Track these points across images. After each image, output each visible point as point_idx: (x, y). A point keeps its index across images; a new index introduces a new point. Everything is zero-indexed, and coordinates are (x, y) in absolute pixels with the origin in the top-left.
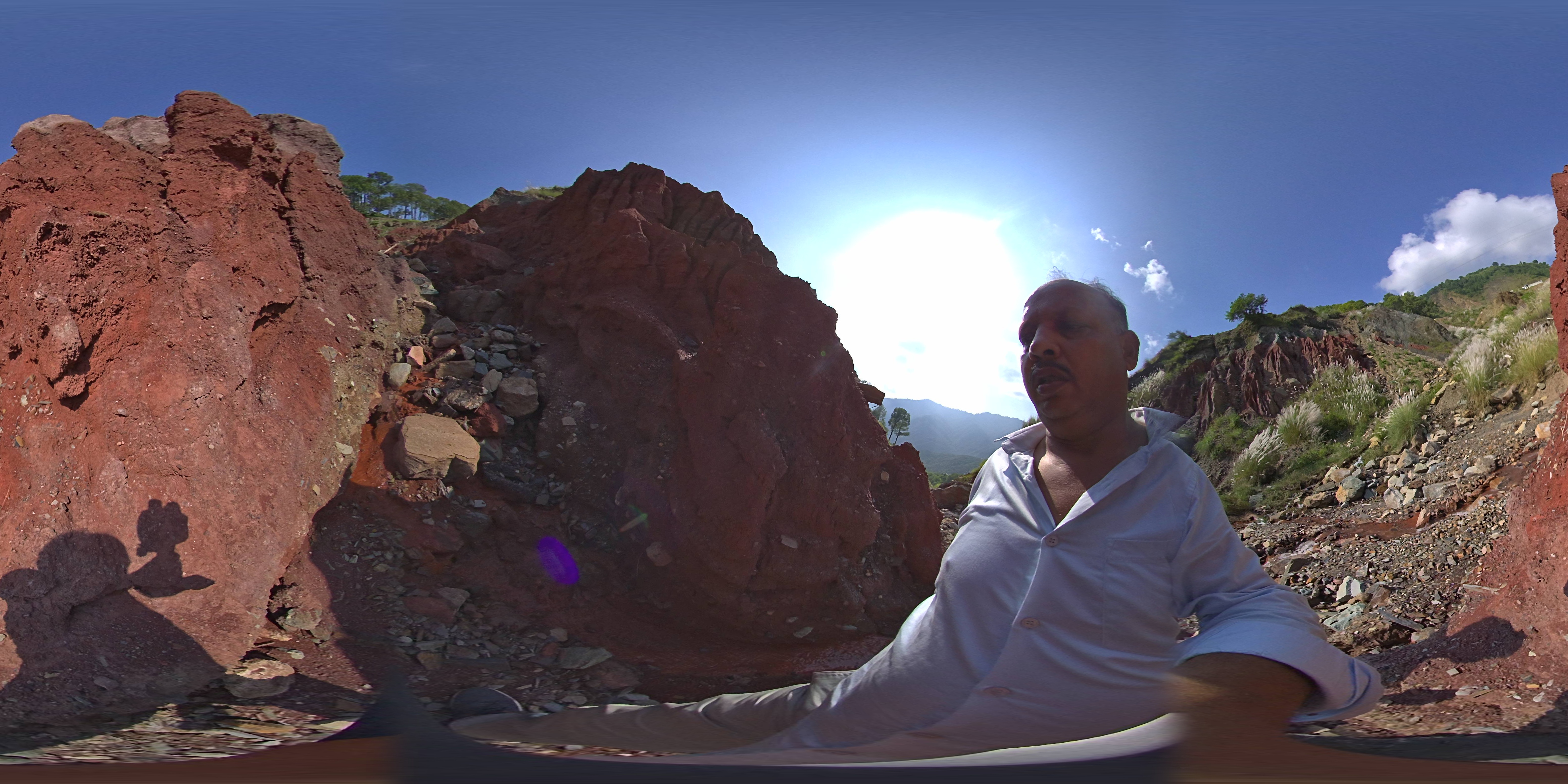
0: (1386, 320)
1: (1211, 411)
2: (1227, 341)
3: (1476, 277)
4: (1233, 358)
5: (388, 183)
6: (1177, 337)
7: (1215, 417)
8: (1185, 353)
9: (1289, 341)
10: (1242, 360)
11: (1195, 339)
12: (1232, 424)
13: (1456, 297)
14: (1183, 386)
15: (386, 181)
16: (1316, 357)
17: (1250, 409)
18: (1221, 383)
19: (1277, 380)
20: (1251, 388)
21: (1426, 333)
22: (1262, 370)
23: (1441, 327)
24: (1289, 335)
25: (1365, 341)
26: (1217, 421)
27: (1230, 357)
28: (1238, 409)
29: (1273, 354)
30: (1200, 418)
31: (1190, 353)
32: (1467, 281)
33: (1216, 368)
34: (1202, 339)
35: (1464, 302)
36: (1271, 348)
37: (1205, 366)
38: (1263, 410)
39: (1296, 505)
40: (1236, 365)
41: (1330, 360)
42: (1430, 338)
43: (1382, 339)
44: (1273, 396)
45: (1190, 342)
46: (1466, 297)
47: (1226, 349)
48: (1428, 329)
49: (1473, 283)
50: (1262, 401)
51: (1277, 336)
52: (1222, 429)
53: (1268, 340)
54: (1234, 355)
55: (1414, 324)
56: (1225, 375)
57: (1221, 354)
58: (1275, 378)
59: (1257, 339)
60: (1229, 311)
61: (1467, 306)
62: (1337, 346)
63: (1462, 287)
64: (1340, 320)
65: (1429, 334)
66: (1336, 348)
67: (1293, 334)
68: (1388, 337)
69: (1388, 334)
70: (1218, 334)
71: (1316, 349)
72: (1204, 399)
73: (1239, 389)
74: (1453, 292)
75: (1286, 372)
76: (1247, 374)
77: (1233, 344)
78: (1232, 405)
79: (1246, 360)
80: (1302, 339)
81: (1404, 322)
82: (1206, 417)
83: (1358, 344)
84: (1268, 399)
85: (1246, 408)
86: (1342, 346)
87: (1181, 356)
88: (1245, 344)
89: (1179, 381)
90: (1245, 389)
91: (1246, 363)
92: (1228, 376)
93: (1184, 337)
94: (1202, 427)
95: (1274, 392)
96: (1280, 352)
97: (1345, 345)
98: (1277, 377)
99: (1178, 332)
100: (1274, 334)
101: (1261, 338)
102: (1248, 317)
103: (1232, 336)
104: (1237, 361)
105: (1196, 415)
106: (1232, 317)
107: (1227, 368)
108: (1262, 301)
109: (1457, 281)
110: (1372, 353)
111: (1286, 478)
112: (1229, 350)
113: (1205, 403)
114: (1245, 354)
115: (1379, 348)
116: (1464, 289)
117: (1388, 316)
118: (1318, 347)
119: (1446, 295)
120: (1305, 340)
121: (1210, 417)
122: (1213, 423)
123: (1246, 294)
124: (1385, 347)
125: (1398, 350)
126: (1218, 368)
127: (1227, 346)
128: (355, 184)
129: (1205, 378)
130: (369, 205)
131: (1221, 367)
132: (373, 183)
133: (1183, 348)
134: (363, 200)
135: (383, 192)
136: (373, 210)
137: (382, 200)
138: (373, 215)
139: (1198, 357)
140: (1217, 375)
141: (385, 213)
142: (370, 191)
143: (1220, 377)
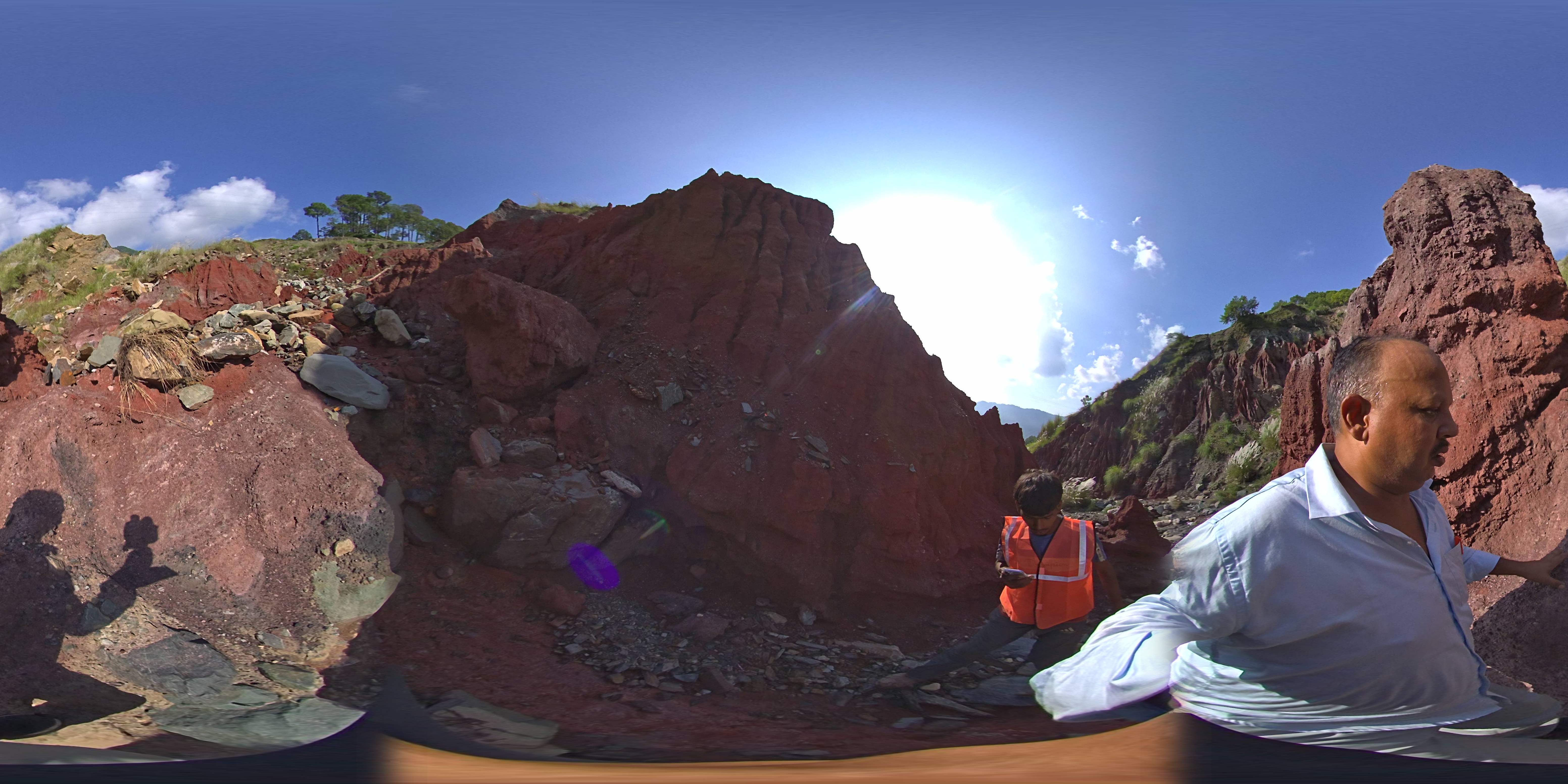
1: (1208, 417)
2: (1221, 342)
4: (1227, 362)
6: (1176, 338)
7: (1212, 421)
8: (1183, 355)
9: (1277, 346)
10: (1235, 364)
11: (1192, 340)
12: (1226, 429)
14: (1184, 388)
15: (385, 201)
17: (1240, 414)
18: (1218, 390)
19: (1264, 386)
20: (1242, 395)
22: (1252, 376)
24: (1277, 339)
27: (1224, 361)
28: (1231, 414)
29: (1262, 360)
30: (1200, 422)
33: (1212, 373)
34: (1199, 339)
36: (1261, 353)
38: (1250, 415)
40: (1229, 369)
44: (1259, 404)
45: (1188, 342)
47: (1221, 351)
50: (1250, 407)
51: (1266, 339)
52: (1217, 434)
53: (1258, 344)
54: (1228, 357)
56: (1220, 380)
57: (1216, 356)
58: (1262, 384)
59: (1248, 343)
60: (1223, 313)
67: (1281, 337)
70: (1214, 335)
72: (1203, 404)
73: (1231, 395)
76: (1239, 380)
77: (1227, 346)
78: (1226, 411)
79: (1238, 365)
82: (1204, 422)
85: (1237, 413)
87: (1181, 358)
88: (1238, 345)
89: (1180, 387)
90: (1237, 396)
91: (1238, 369)
92: (1223, 382)
93: (1183, 338)
94: (1202, 431)
95: (1260, 399)
96: (1268, 357)
99: (1177, 333)
100: (1264, 337)
101: (1252, 341)
102: (1241, 318)
103: (1226, 338)
104: (1230, 365)
106: (1227, 317)
107: (1222, 373)
108: (1253, 303)
113: (1203, 408)
114: (1237, 358)
120: (1291, 345)
121: (1208, 421)
122: (1211, 427)
123: (1239, 297)
127: (1221, 348)
128: (355, 204)
129: (1203, 384)
130: (368, 226)
131: (1216, 373)
132: (372, 203)
133: (1182, 350)
134: (362, 220)
135: (381, 213)
136: (372, 231)
137: (380, 221)
138: (370, 236)
139: (1197, 359)
140: (1213, 381)
141: (383, 234)
142: (369, 211)
143: (1216, 383)
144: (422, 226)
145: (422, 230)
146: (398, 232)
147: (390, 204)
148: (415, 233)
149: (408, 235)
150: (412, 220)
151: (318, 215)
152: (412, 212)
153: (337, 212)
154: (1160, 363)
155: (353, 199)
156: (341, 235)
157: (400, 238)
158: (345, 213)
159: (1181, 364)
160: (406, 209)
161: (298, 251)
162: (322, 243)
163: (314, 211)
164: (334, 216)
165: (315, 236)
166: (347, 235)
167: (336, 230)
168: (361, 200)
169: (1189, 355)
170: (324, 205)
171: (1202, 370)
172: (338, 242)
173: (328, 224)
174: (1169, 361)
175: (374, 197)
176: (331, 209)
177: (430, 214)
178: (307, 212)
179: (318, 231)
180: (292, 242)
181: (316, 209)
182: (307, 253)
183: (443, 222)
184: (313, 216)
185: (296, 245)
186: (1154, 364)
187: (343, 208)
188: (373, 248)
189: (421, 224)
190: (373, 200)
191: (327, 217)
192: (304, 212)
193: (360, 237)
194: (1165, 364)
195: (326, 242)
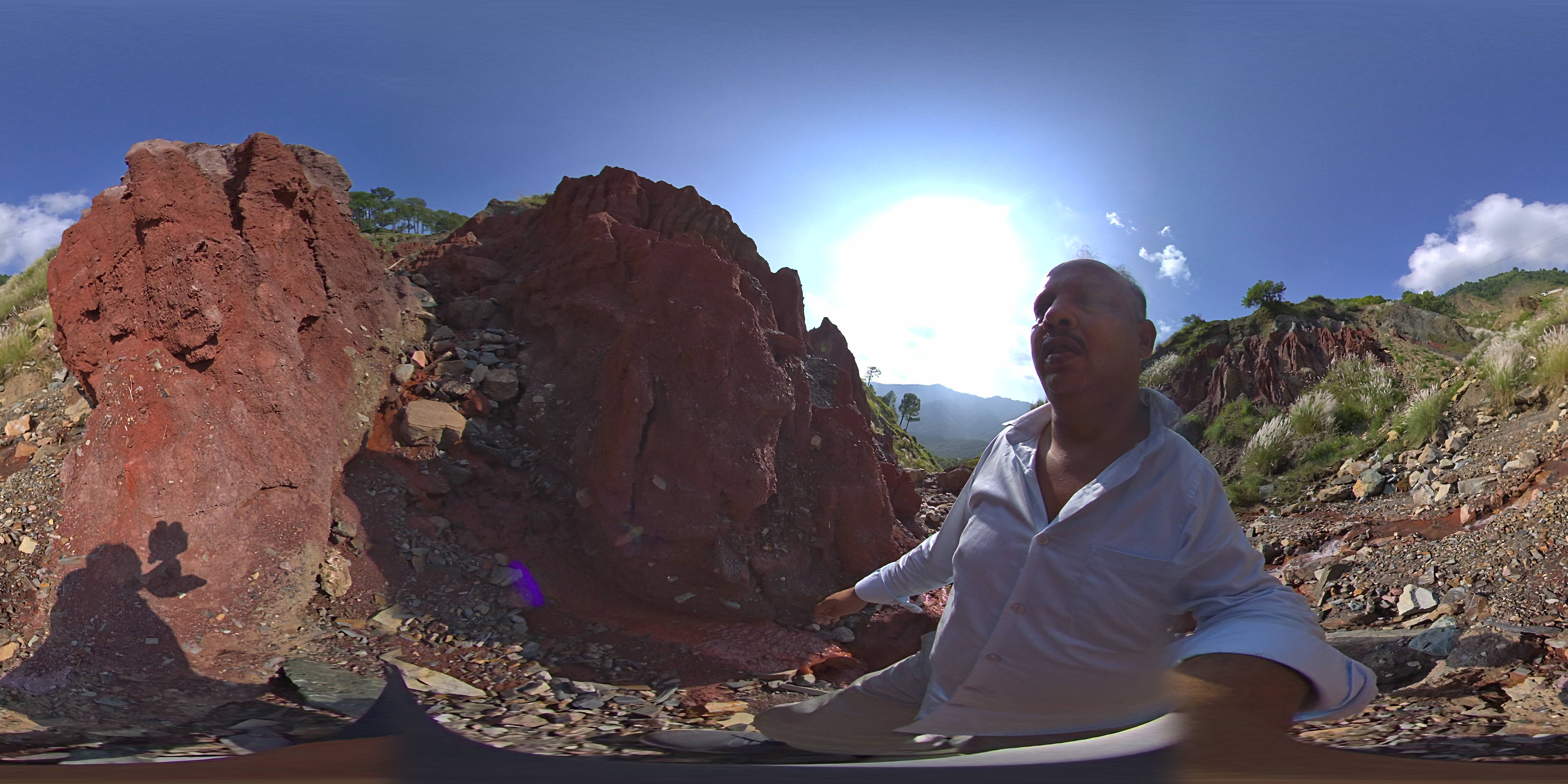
0: (1405, 316)
1: (1222, 397)
2: (1242, 327)
3: (1495, 281)
4: (1247, 344)
5: (390, 198)
6: (1192, 321)
7: (1226, 402)
8: (1198, 337)
9: (1306, 330)
10: (1256, 347)
11: (1209, 324)
12: (1244, 410)
13: (1473, 299)
14: (1196, 369)
15: (388, 196)
16: (1332, 348)
17: (1263, 396)
18: (1235, 369)
19: (1292, 368)
20: (1265, 375)
21: (1444, 332)
22: (1277, 358)
23: (1460, 327)
24: (1306, 325)
25: (1383, 335)
26: (1228, 407)
27: (1244, 344)
28: (1251, 395)
29: (1289, 342)
30: (1211, 403)
31: (1203, 338)
32: (1486, 284)
33: (1229, 353)
34: (1216, 324)
35: (1481, 306)
36: (1287, 336)
37: (1218, 351)
38: (1276, 398)
39: (1309, 498)
40: (1250, 352)
41: (1347, 351)
42: (1447, 337)
43: (1400, 335)
44: (1287, 385)
45: (1204, 326)
46: (1484, 300)
47: (1240, 335)
48: (1446, 329)
49: (1491, 287)
50: (1275, 389)
51: (1293, 324)
52: (1233, 415)
53: (1284, 328)
54: (1249, 341)
55: (1432, 322)
56: (1238, 361)
57: (1235, 339)
58: (1289, 366)
59: (1273, 327)
60: (1246, 297)
61: (1484, 309)
62: (1355, 338)
63: (1481, 290)
64: (1358, 314)
65: (1447, 333)
66: (1353, 340)
67: (1310, 324)
68: (1406, 333)
69: (1406, 330)
70: (1233, 320)
71: (1333, 340)
72: (1216, 384)
73: (1252, 375)
74: (1471, 294)
75: (1301, 360)
76: (1261, 361)
77: (1248, 330)
78: (1245, 392)
79: (1261, 346)
80: (1319, 329)
81: (1423, 319)
82: (1217, 403)
83: (1375, 338)
84: (1281, 387)
85: (1259, 395)
86: (1360, 339)
87: (1195, 340)
88: (1260, 331)
89: (1192, 365)
90: (1259, 376)
91: (1260, 350)
92: (1242, 362)
93: (1199, 322)
94: (1213, 412)
95: (1288, 381)
96: (1296, 340)
97: (1362, 338)
98: (1292, 365)
99: (1193, 316)
100: (1291, 322)
101: (1277, 325)
102: (1264, 304)
103: (1247, 323)
104: (1251, 347)
105: (1207, 400)
106: (1249, 303)
107: (1241, 355)
108: (1280, 289)
109: (1476, 283)
110: (1390, 348)
111: (1299, 469)
112: (1243, 336)
113: (1216, 388)
114: (1259, 340)
115: (1396, 343)
116: (1482, 292)
117: (1408, 312)
118: (1335, 338)
119: (1464, 297)
120: (1322, 330)
121: (1221, 402)
122: (1224, 409)
123: (1264, 281)
124: (1403, 343)
125: (1415, 347)
126: (1232, 353)
127: (1241, 332)
128: (361, 200)
129: (1219, 363)
130: (374, 221)
131: (1235, 353)
132: (376, 199)
133: (1197, 332)
134: (368, 215)
135: (386, 207)
136: (379, 226)
137: (385, 215)
138: (378, 230)
139: (1214, 341)
140: (1230, 361)
141: (390, 227)
142: (374, 206)
143: (1233, 362)
144: (426, 218)
145: (426, 222)
146: (404, 224)
147: (394, 199)
148: (420, 224)
150: (416, 212)
152: (415, 204)
155: (360, 196)
157: (407, 230)
159: (1195, 344)
160: (410, 203)
168: (366, 196)
174: (1183, 341)
175: (378, 193)
177: (432, 206)
188: (384, 241)
189: (424, 215)
190: (378, 196)
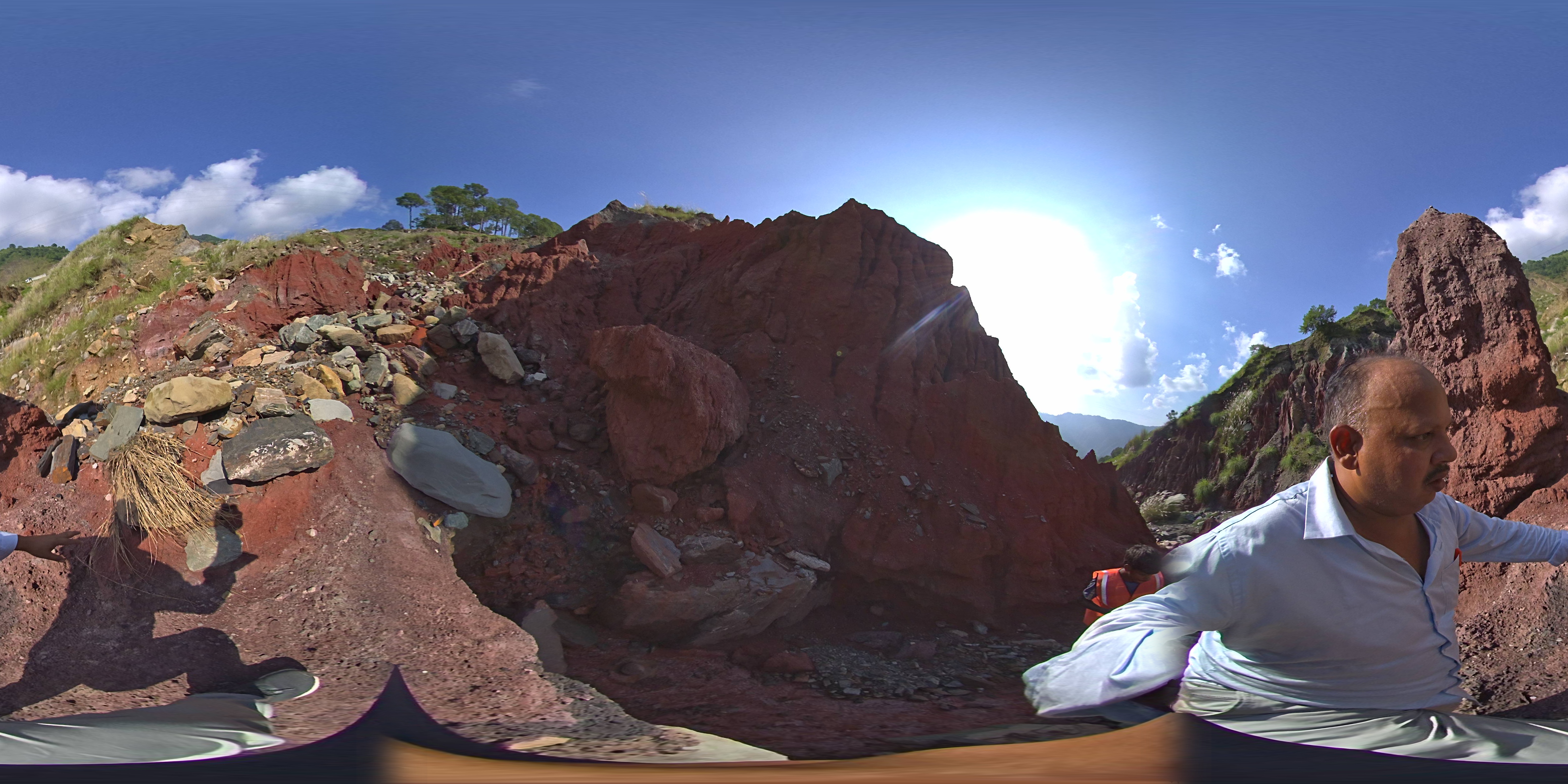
1: (1291, 428)
2: (1302, 350)
5: (483, 196)
6: (1258, 350)
7: (1294, 434)
8: (1267, 365)
10: (1315, 375)
11: (1273, 351)
14: (1267, 403)
15: (481, 193)
18: (1299, 402)
24: (1356, 347)
26: (1296, 437)
27: (1305, 371)
30: (1283, 434)
33: (1293, 384)
34: (1280, 350)
45: (1269, 354)
51: (1345, 349)
53: (1338, 353)
54: (1309, 369)
56: (1301, 392)
57: (1297, 366)
59: (1328, 352)
60: (1303, 322)
67: (1361, 345)
72: (1285, 416)
77: (1308, 352)
79: (1319, 374)
82: (1287, 434)
87: (1263, 370)
88: (1318, 357)
89: (1263, 400)
91: (1319, 378)
93: (1264, 349)
94: (1285, 443)
99: (1259, 345)
100: (1343, 345)
101: (1332, 350)
102: (1319, 328)
103: (1306, 345)
104: (1311, 375)
106: (1306, 328)
107: (1302, 386)
108: (1331, 311)
113: (1285, 420)
114: (1317, 367)
121: (1290, 433)
122: (1292, 440)
123: (1317, 307)
127: (1302, 358)
128: (450, 195)
129: (1284, 396)
130: (462, 219)
131: (1297, 384)
132: (468, 195)
133: (1264, 362)
134: (457, 212)
135: (477, 205)
136: (466, 224)
137: (475, 214)
138: (464, 229)
139: (1277, 371)
140: (1294, 393)
141: (477, 227)
142: (465, 203)
143: (1297, 395)
144: (516, 221)
145: (515, 225)
146: (491, 225)
147: (487, 197)
148: (508, 227)
149: (501, 229)
150: (507, 214)
151: (411, 205)
152: (507, 206)
153: (432, 203)
154: (1245, 375)
155: (449, 191)
156: (434, 227)
157: (494, 232)
158: (439, 204)
159: (1263, 376)
160: (501, 203)
161: (388, 242)
162: (414, 235)
163: (407, 201)
164: (427, 208)
165: (407, 227)
166: (441, 227)
167: (430, 221)
168: (457, 192)
169: (1270, 366)
170: (418, 196)
171: (1283, 382)
172: (430, 234)
173: (421, 215)
174: (1253, 373)
175: (471, 190)
176: (426, 199)
177: (525, 209)
178: (400, 201)
179: (411, 222)
180: (382, 232)
181: (410, 199)
182: (397, 244)
183: (538, 218)
184: (406, 206)
185: (386, 236)
186: (1239, 377)
187: (439, 200)
188: (467, 241)
189: (515, 218)
190: (470, 193)
191: (421, 207)
192: (396, 202)
193: (454, 229)
194: (1249, 377)
195: (419, 234)
